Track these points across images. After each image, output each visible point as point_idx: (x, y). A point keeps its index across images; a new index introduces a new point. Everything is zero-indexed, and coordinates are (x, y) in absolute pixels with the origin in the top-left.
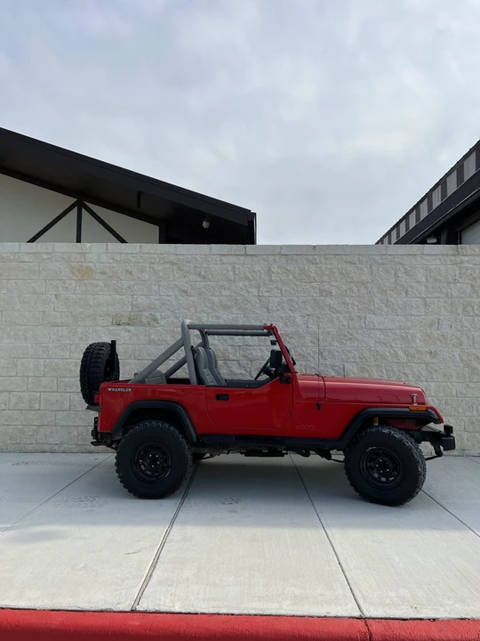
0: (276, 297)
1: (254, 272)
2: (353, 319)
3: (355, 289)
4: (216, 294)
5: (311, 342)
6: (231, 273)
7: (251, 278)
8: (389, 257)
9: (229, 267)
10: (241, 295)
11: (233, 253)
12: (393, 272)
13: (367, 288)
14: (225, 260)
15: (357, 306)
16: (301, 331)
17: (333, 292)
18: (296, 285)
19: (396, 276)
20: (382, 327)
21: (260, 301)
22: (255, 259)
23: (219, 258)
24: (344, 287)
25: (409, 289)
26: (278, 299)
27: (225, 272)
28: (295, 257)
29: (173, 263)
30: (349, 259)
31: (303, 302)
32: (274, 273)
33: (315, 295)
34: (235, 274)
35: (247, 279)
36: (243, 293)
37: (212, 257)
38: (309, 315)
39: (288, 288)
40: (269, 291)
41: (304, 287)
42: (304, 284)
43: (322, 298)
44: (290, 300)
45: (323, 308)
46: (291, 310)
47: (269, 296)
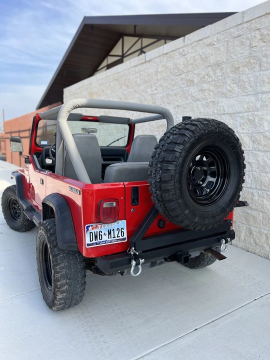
0: (160, 93)
1: (149, 75)
2: (208, 106)
3: (211, 74)
6: (139, 79)
7: (148, 80)
8: (245, 25)
9: (138, 75)
10: (143, 96)
11: (140, 63)
12: (248, 42)
13: (222, 69)
14: (137, 69)
15: (213, 91)
17: (195, 80)
18: (172, 80)
19: (251, 47)
20: (231, 111)
21: (152, 98)
22: (151, 64)
23: (133, 69)
24: (203, 73)
25: (264, 59)
26: (161, 95)
27: (136, 79)
28: (171, 53)
29: (117, 80)
30: (208, 41)
31: (175, 95)
32: (159, 73)
33: (183, 86)
34: (141, 80)
35: (146, 82)
36: (143, 94)
37: (131, 69)
38: (178, 106)
39: (167, 84)
40: (156, 89)
41: (176, 81)
42: (176, 77)
43: (187, 88)
44: (168, 94)
45: (188, 97)
46: (168, 103)
47: (156, 94)
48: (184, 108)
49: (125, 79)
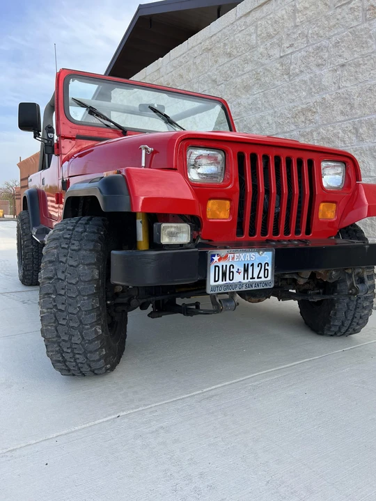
0: (300, 50)
1: (276, 22)
4: (240, 73)
5: (342, 113)
6: (254, 37)
7: (273, 33)
9: (252, 29)
10: (262, 65)
11: (256, 5)
14: (249, 19)
16: (327, 97)
18: (327, 18)
21: (282, 65)
26: (303, 53)
27: (248, 38)
29: (208, 50)
31: (337, 45)
32: (299, 12)
33: (355, 23)
34: (257, 36)
35: (270, 36)
36: (263, 61)
37: (238, 23)
38: (343, 65)
39: (316, 29)
40: (291, 46)
41: (339, 17)
42: (339, 10)
43: (366, 25)
44: (318, 48)
45: (366, 42)
46: (318, 65)
47: (292, 53)
48: (358, 65)
49: (225, 45)
